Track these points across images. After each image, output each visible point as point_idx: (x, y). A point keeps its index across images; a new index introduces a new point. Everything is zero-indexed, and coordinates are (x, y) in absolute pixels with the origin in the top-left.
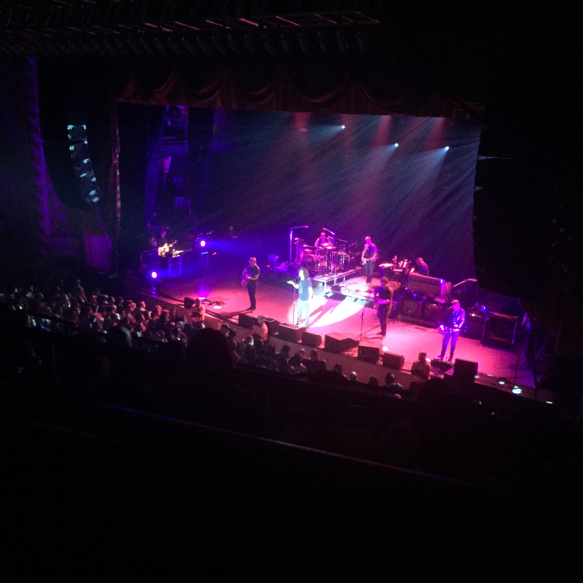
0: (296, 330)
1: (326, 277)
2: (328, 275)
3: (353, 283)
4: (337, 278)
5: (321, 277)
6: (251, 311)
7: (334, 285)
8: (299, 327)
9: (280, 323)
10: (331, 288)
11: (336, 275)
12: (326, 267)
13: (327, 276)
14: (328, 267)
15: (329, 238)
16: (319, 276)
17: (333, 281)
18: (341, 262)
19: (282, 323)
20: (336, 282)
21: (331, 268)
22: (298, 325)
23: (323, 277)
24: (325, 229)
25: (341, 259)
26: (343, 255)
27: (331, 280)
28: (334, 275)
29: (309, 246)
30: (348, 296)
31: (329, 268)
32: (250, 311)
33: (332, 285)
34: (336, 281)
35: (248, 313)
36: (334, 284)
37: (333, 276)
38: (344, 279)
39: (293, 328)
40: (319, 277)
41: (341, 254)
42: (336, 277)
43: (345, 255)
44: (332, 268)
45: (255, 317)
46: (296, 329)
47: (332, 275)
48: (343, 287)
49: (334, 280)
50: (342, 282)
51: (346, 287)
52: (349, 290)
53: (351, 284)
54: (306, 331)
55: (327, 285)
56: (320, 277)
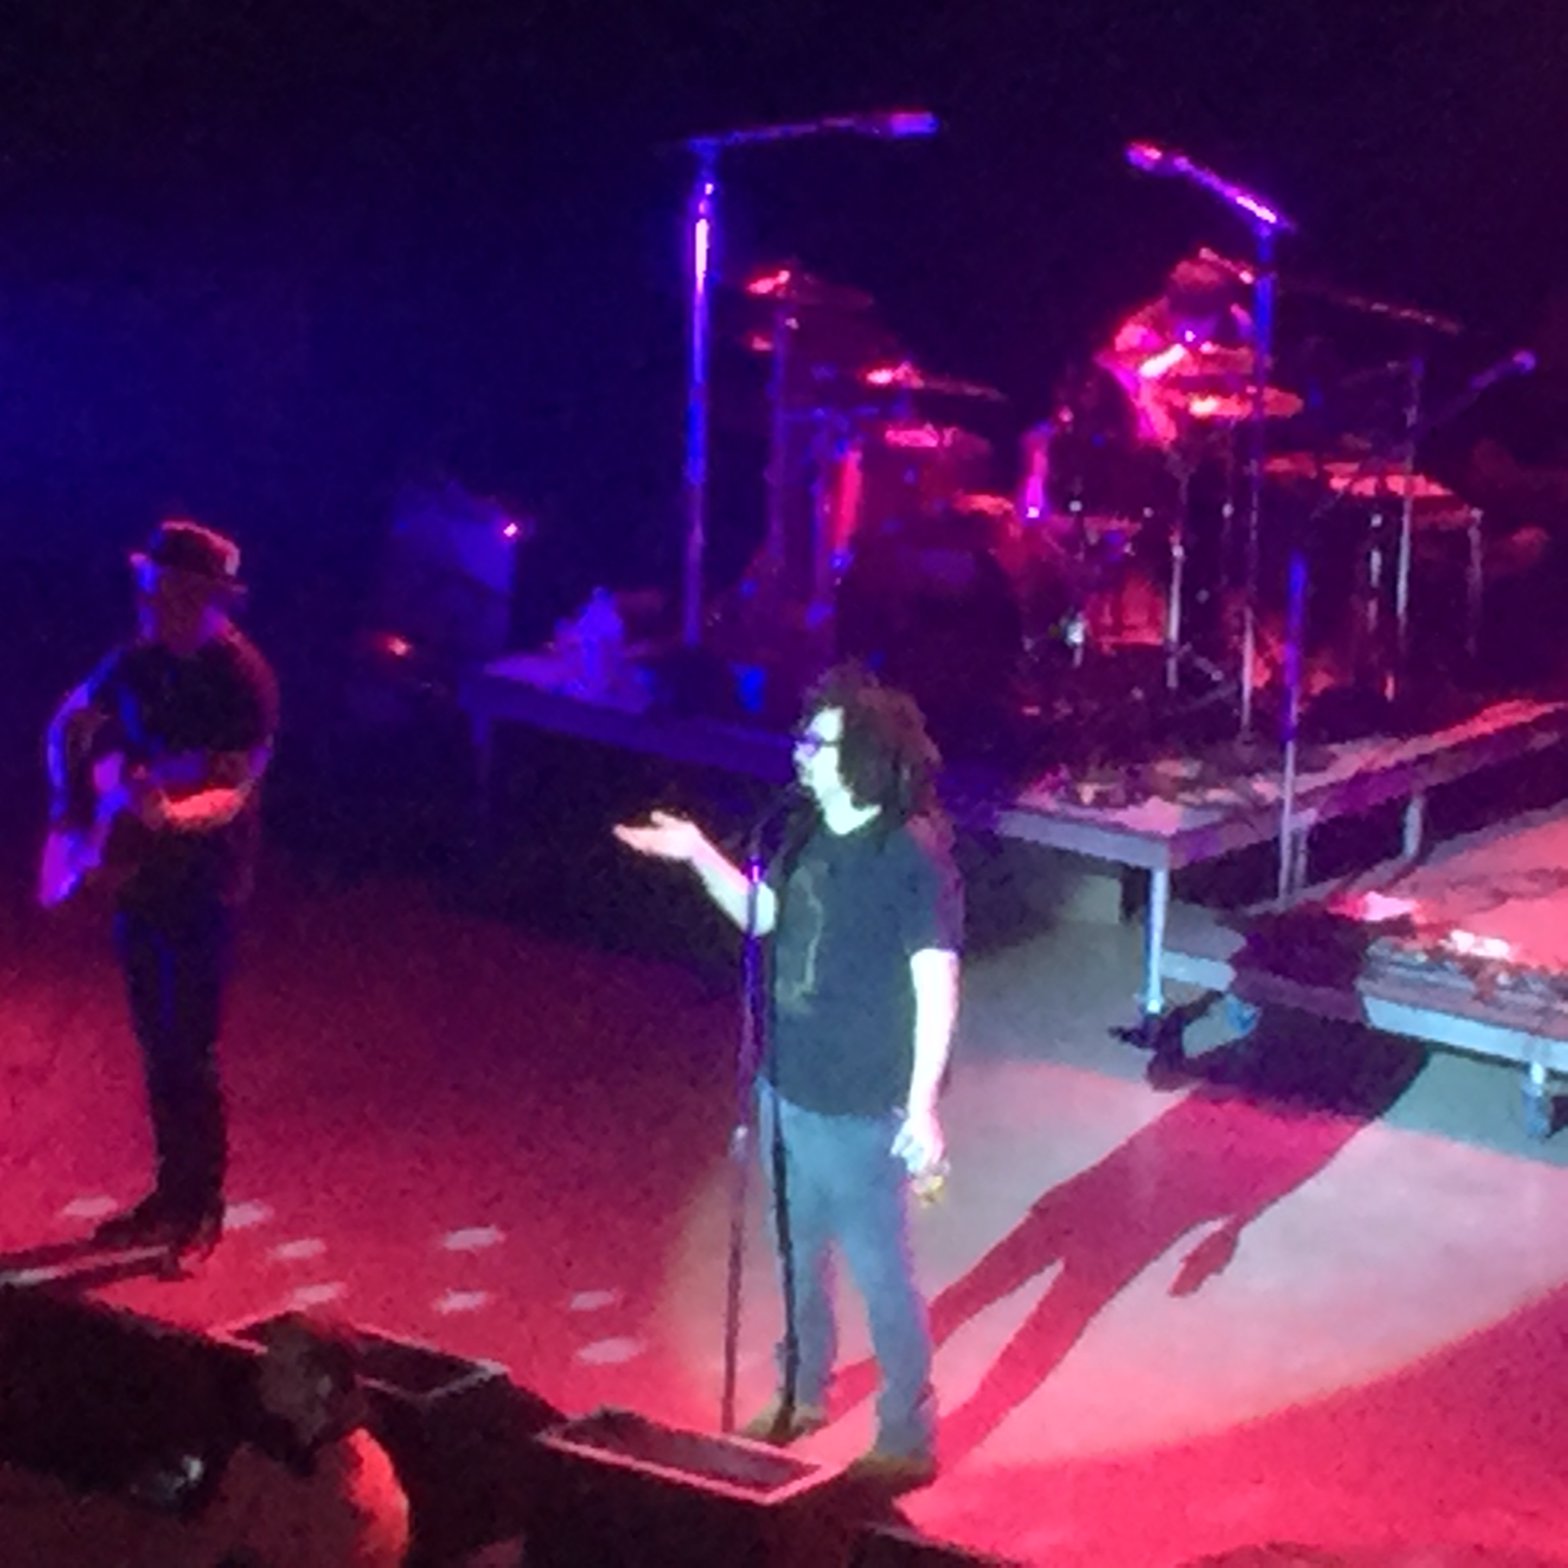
0: (775, 1510)
1: (1170, 798)
2: (1185, 769)
3: (1532, 876)
4: (1310, 816)
5: (1101, 801)
6: (153, 1252)
7: (1279, 906)
8: (799, 1470)
9: (548, 1416)
10: (1238, 942)
11: (1302, 767)
12: (1172, 665)
13: (1187, 785)
14: (1202, 663)
15: (1211, 264)
16: (1080, 776)
17: (1268, 851)
18: (1373, 593)
19: (575, 1416)
20: (1302, 860)
21: (1235, 673)
22: (802, 1450)
23: (1131, 799)
24: (1155, 154)
25: (1376, 559)
26: (1390, 504)
27: (1241, 838)
28: (1281, 769)
29: (942, 386)
30: (1451, 1050)
31: (1217, 676)
32: (138, 1254)
33: (1254, 910)
34: (1303, 846)
35: (108, 1275)
36: (1275, 893)
37: (1263, 787)
38: (1414, 817)
39: (717, 1476)
40: (1075, 800)
41: (1368, 487)
42: (1302, 800)
43: (1423, 505)
44: (1252, 677)
45: (221, 1333)
46: (763, 1486)
47: (1249, 772)
48: (1400, 927)
49: (1277, 841)
50: (1384, 870)
51: (1441, 929)
52: (1482, 975)
53: (1501, 897)
54: (902, 1519)
55: (1179, 903)
56: (1088, 793)
